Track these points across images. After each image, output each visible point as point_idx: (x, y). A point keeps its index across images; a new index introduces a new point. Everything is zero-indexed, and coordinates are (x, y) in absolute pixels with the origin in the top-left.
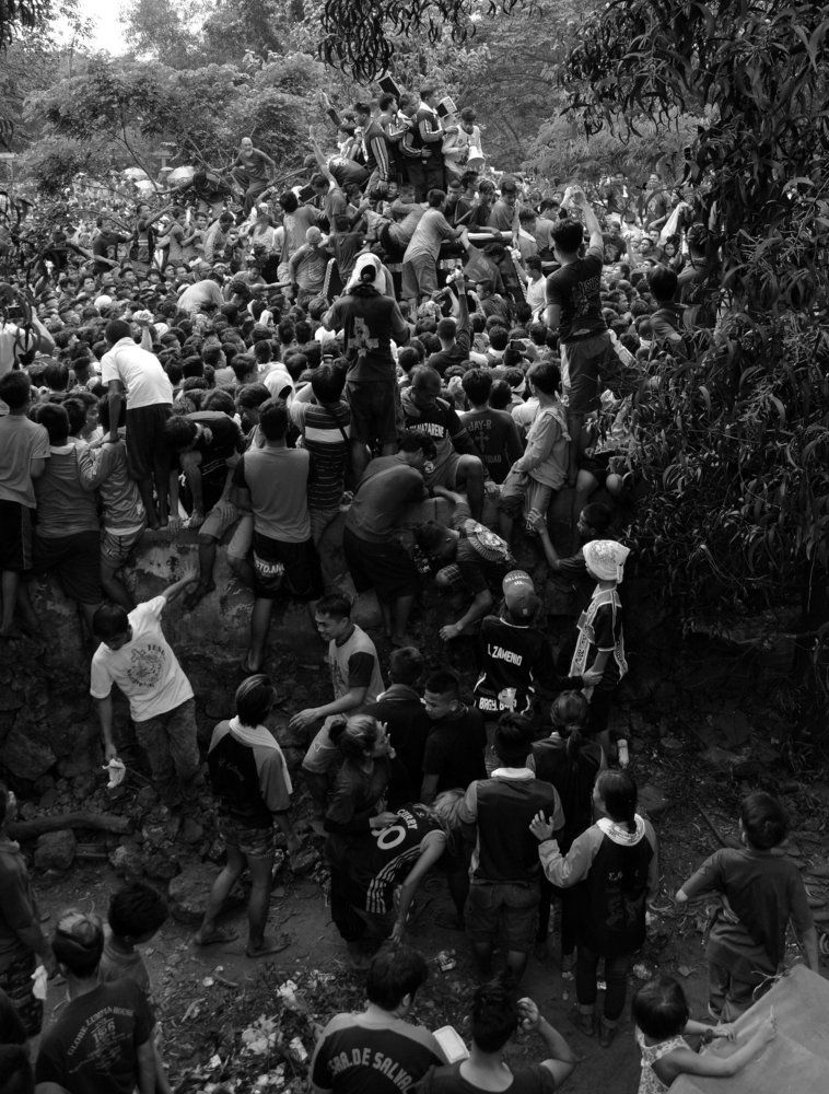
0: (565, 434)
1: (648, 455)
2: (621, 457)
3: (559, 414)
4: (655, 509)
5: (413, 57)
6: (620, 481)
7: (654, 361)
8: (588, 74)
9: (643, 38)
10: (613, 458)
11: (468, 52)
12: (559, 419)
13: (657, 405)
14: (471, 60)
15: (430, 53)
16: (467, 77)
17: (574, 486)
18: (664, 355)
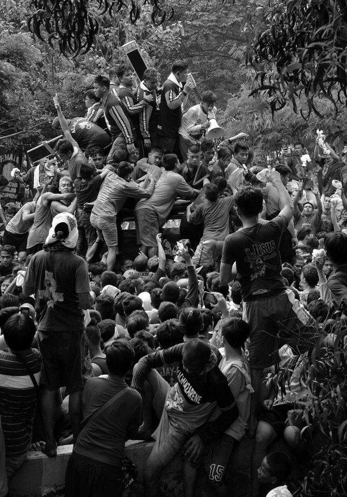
0: (249, 386)
1: (325, 409)
2: (299, 411)
3: (244, 366)
4: (331, 462)
5: (113, 32)
6: (298, 433)
7: (330, 320)
8: (274, 56)
9: (326, 28)
10: (292, 411)
11: (165, 29)
12: (244, 372)
13: (332, 361)
14: (167, 36)
15: (130, 29)
16: (162, 52)
17: (254, 436)
18: (340, 315)
